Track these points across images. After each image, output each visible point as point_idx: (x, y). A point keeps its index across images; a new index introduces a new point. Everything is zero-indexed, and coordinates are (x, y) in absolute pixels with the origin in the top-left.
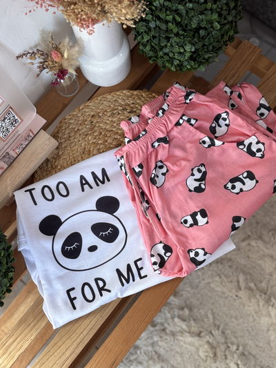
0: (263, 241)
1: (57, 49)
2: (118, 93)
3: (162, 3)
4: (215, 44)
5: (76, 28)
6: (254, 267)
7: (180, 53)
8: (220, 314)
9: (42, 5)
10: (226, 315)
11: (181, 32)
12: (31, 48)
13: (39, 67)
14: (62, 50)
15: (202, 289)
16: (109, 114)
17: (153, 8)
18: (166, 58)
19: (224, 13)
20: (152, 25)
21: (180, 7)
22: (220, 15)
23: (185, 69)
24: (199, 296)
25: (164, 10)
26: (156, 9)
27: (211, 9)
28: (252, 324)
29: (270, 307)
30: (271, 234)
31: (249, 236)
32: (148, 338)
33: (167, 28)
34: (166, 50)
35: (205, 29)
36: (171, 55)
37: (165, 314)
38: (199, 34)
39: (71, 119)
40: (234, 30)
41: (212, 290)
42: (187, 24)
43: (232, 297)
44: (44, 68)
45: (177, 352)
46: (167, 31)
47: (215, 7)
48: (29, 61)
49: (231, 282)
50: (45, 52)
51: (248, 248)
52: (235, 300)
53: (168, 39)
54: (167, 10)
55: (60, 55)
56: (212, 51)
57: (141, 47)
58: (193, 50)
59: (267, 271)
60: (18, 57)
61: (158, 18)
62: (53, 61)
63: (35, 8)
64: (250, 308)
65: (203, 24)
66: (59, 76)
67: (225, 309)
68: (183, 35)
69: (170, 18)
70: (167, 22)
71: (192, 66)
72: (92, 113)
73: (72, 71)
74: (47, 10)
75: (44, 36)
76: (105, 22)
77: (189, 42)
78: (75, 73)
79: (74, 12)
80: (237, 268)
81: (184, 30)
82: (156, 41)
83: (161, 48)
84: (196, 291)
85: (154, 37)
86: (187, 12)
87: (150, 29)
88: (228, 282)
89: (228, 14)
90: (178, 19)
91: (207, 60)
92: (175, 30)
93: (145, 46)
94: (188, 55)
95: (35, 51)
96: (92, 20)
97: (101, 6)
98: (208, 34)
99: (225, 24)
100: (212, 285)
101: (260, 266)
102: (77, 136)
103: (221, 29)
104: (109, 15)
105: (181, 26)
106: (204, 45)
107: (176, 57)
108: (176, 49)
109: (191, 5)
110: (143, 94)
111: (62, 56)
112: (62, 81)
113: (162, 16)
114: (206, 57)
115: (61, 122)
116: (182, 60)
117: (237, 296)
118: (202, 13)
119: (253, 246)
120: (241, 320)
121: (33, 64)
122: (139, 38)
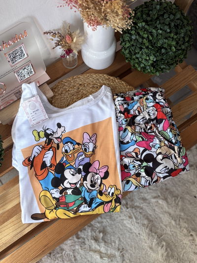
0: (167, 202)
1: (70, 35)
2: (100, 75)
3: (143, 26)
4: (169, 60)
5: (86, 24)
6: (156, 218)
7: (146, 60)
8: (124, 243)
9: (69, 4)
10: (128, 245)
11: (150, 47)
12: (54, 30)
13: (56, 43)
14: (73, 36)
15: (117, 222)
16: (91, 86)
17: (137, 27)
18: (137, 61)
19: (180, 43)
20: (134, 37)
21: (154, 31)
22: (177, 43)
23: (147, 72)
24: (114, 226)
25: (143, 30)
26: (139, 28)
27: (173, 38)
28: (144, 256)
29: (160, 248)
30: (174, 199)
31: (159, 196)
32: (72, 245)
33: (142, 42)
34: (138, 56)
35: (166, 49)
36: (140, 60)
37: (88, 232)
38: (161, 51)
39: (66, 82)
40: (184, 55)
41: (124, 225)
42: (155, 43)
43: (135, 233)
44: (59, 45)
45: (88, 261)
46: (141, 44)
47: (175, 37)
48: (51, 37)
49: (138, 223)
50: (63, 35)
51: (156, 204)
52: (137, 236)
53: (141, 48)
54: (145, 30)
55: (71, 39)
56: (167, 64)
57: (123, 50)
58: (155, 60)
59: (164, 223)
60: (44, 33)
61: (139, 34)
62: (65, 42)
63: (64, 5)
64: (146, 244)
65: (165, 46)
66: (66, 53)
67: (129, 240)
68: (151, 49)
69: (146, 36)
70: (143, 38)
71: (151, 71)
72: (80, 83)
73: (75, 52)
74: (71, 8)
75: (65, 25)
76: (105, 26)
77: (154, 54)
78: (77, 54)
79: (88, 14)
80: (145, 215)
81: (152, 46)
82: (133, 48)
83: (135, 54)
84: (113, 223)
85: (133, 45)
86: (157, 35)
87: (131, 40)
88: (136, 222)
89: (183, 44)
90: (151, 38)
91: (162, 70)
92: (147, 44)
93: (125, 50)
94: (151, 62)
95: (57, 33)
96: (97, 22)
97: (105, 14)
98: (167, 53)
99: (179, 50)
100: (125, 222)
101: (160, 218)
102: (67, 94)
103: (175, 52)
104: (108, 22)
105: (152, 43)
106: (162, 59)
107: (143, 62)
108: (144, 57)
109: (161, 32)
110: (116, 81)
111: (72, 41)
112: (68, 57)
113: (141, 33)
114: (162, 67)
115: (59, 83)
116: (146, 64)
117: (139, 234)
118: (166, 38)
119: (159, 204)
120: (137, 251)
121: (53, 40)
122: (123, 44)
